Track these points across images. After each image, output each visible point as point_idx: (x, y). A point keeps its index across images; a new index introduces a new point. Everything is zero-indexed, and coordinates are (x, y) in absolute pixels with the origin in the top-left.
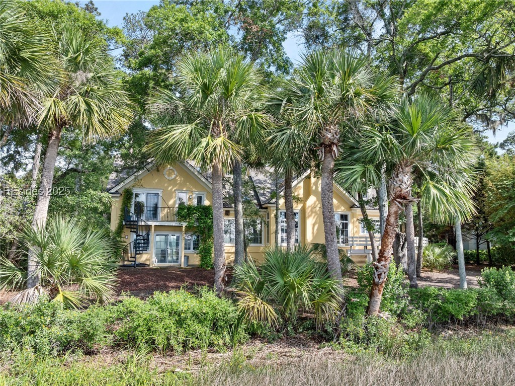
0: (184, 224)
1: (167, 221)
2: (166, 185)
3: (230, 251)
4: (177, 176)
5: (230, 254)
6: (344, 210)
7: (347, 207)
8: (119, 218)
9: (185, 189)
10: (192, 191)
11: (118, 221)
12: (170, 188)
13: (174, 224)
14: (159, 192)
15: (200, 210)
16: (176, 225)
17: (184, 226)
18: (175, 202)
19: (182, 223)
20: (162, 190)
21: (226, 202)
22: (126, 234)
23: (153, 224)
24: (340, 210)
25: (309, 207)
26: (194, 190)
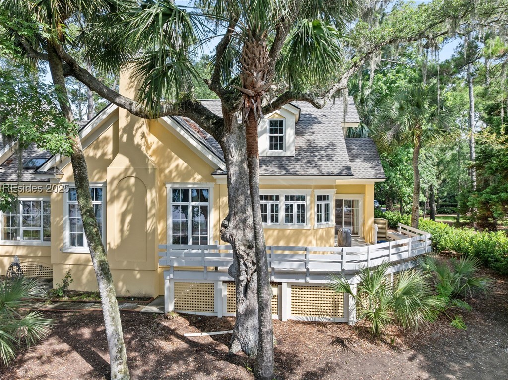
7: (208, 173)
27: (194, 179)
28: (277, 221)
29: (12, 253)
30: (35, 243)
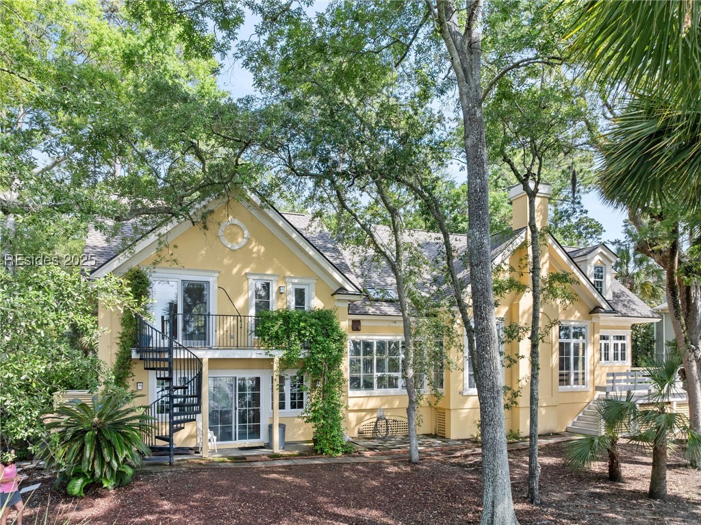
0: (278, 355)
1: (237, 347)
2: (226, 261)
3: (363, 408)
4: (249, 241)
5: (364, 414)
6: (579, 318)
7: (585, 311)
8: (118, 341)
9: (269, 272)
10: (285, 278)
11: (116, 349)
12: (235, 270)
13: (254, 354)
14: (211, 280)
15: (314, 321)
16: (259, 357)
17: (276, 359)
18: (247, 302)
19: (271, 352)
20: (217, 275)
21: (353, 302)
22: (136, 379)
23: (204, 355)
24: (572, 319)
25: (524, 313)
26: (288, 273)
27: (575, 316)
28: (608, 360)
29: (362, 405)
30: (392, 391)
